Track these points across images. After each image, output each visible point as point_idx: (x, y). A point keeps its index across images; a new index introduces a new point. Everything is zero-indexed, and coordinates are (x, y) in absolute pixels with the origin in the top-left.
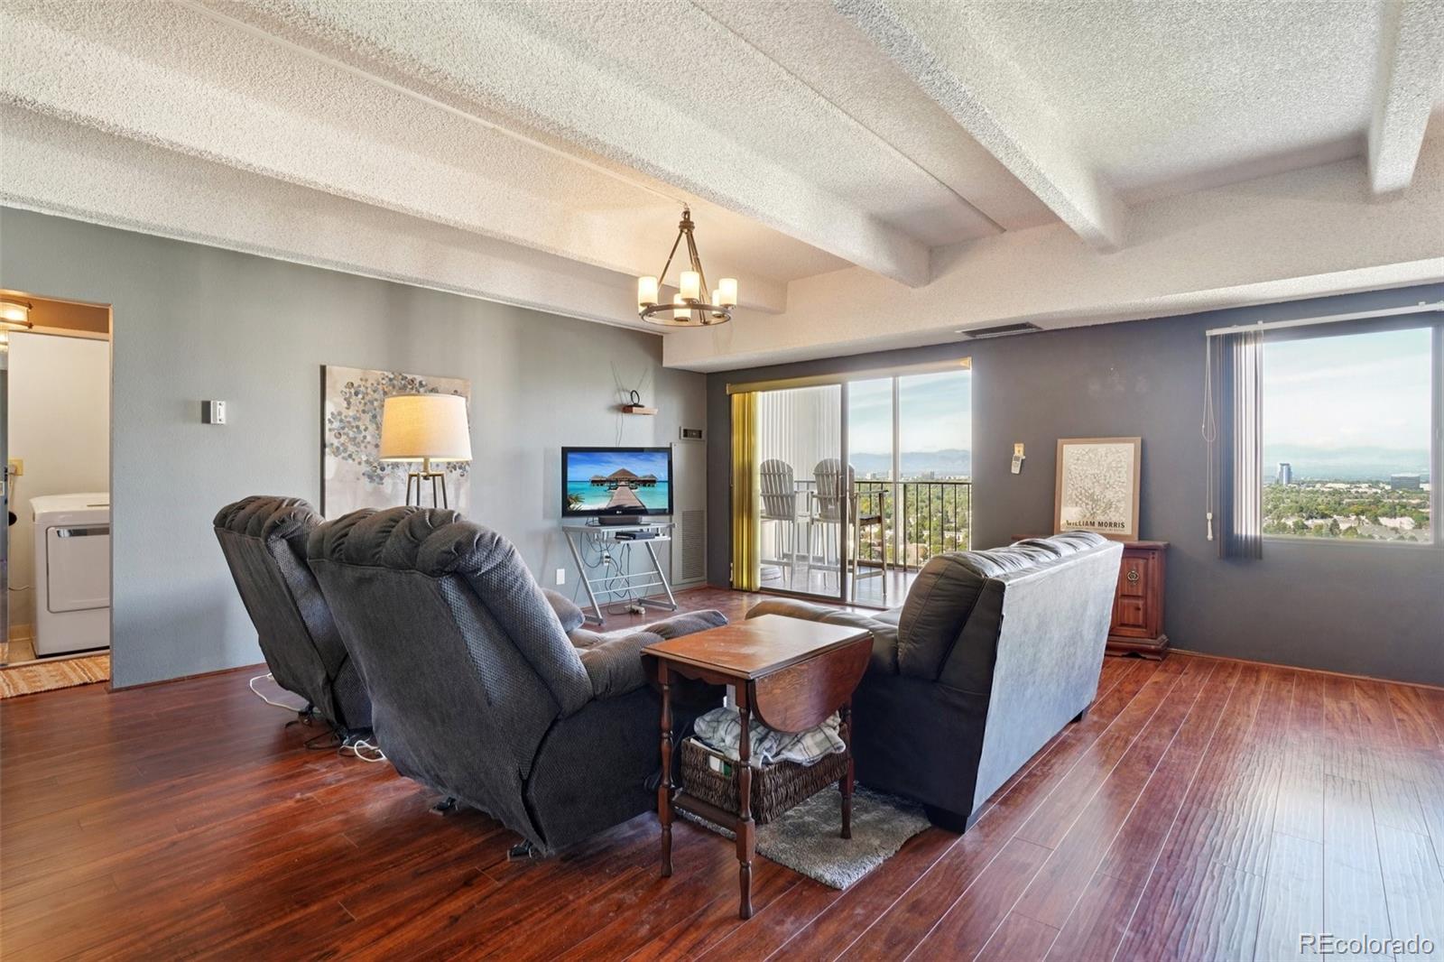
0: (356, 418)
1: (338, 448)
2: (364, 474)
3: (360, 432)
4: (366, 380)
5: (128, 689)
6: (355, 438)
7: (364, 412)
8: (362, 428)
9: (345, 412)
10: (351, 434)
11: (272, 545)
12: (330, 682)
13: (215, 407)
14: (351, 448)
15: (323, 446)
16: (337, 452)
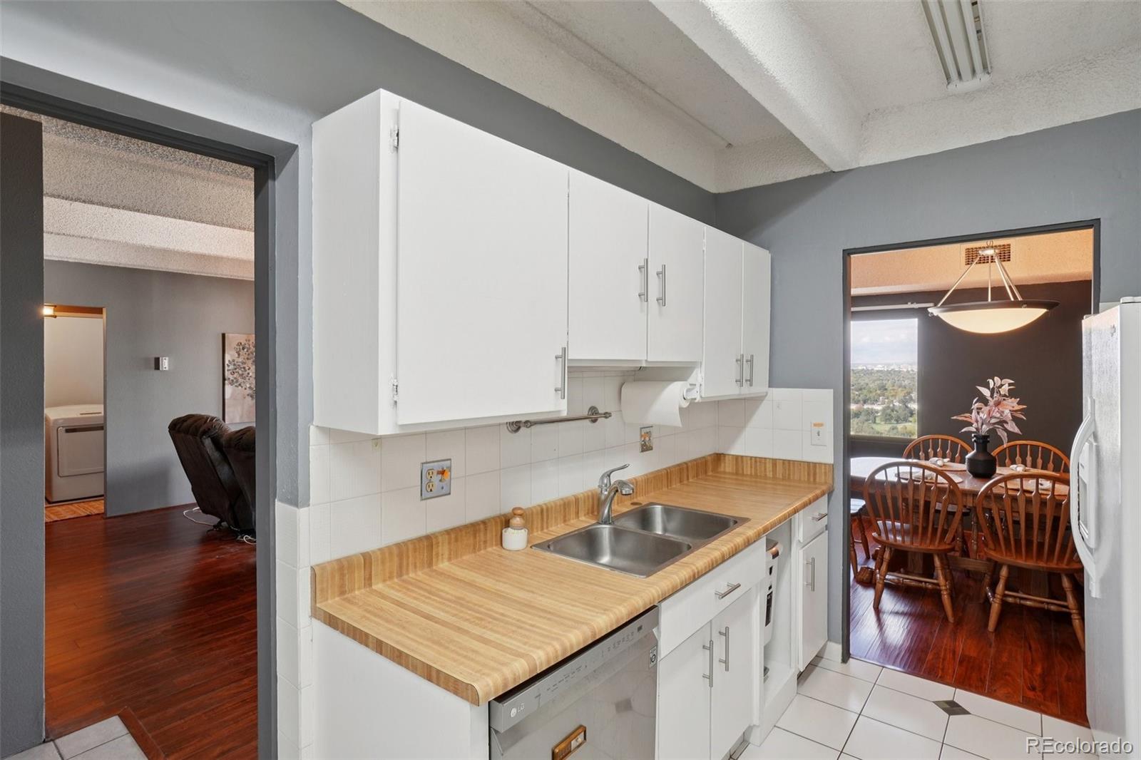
0: (243, 363)
1: (232, 380)
2: (248, 395)
3: (246, 371)
4: (249, 341)
5: (115, 517)
6: (243, 374)
7: (248, 359)
8: (247, 368)
9: (237, 360)
10: (240, 372)
11: (204, 441)
12: (231, 507)
13: (162, 360)
14: (240, 380)
15: (224, 379)
16: (232, 383)
